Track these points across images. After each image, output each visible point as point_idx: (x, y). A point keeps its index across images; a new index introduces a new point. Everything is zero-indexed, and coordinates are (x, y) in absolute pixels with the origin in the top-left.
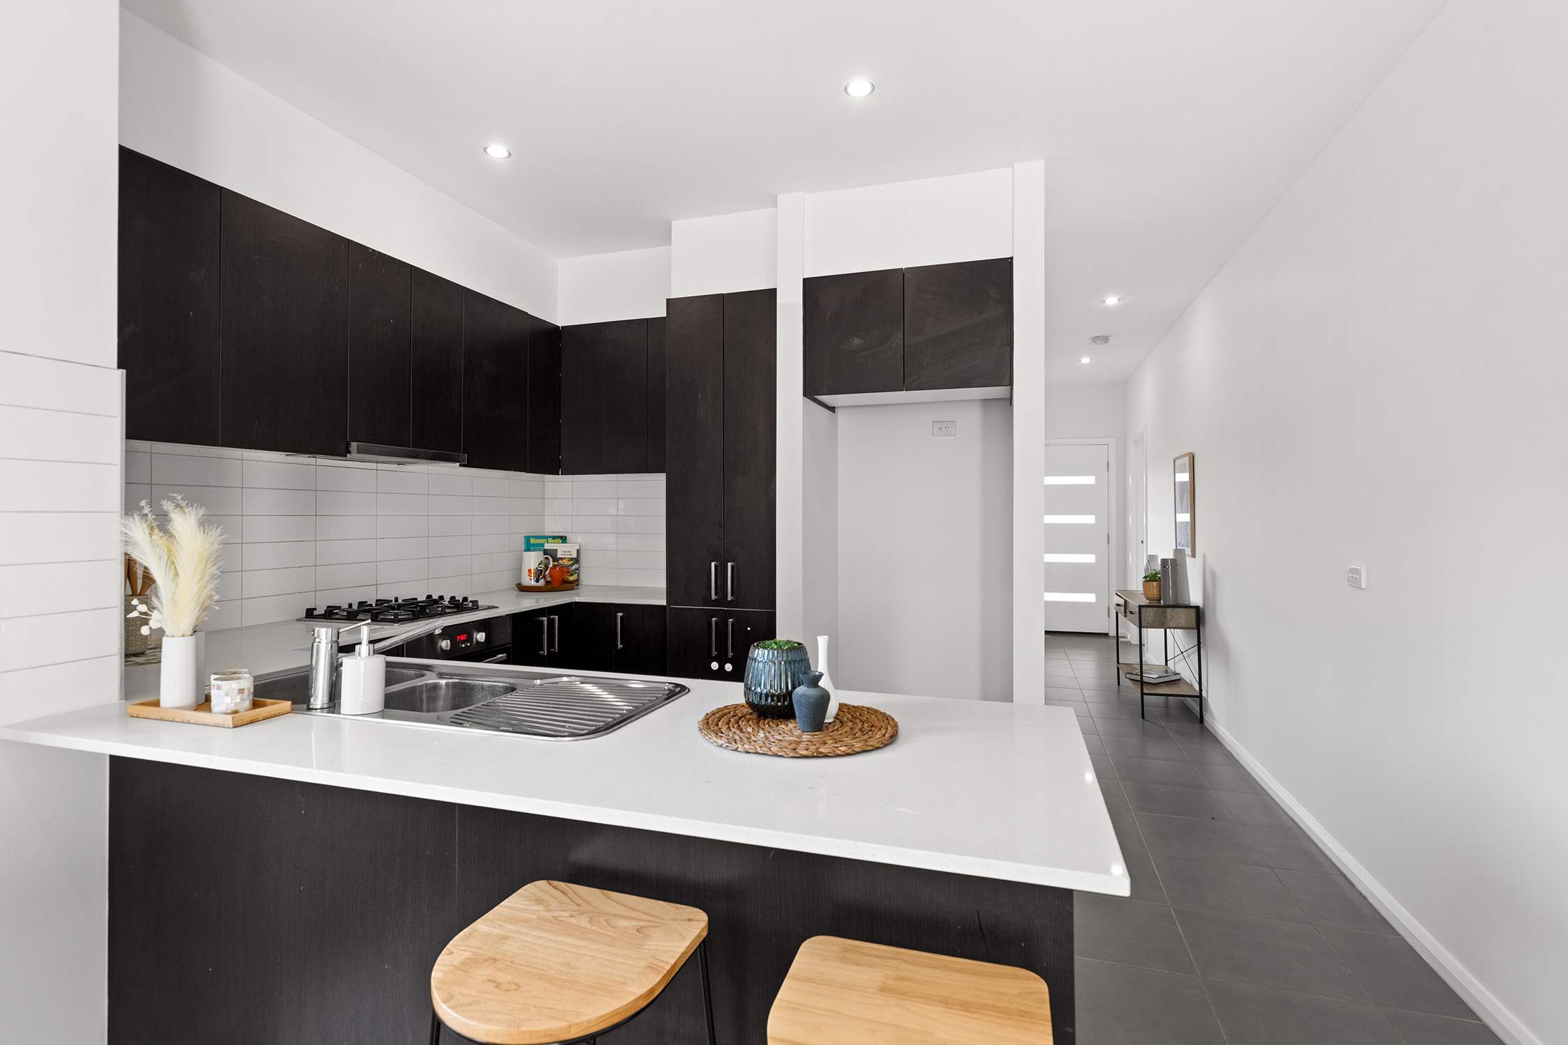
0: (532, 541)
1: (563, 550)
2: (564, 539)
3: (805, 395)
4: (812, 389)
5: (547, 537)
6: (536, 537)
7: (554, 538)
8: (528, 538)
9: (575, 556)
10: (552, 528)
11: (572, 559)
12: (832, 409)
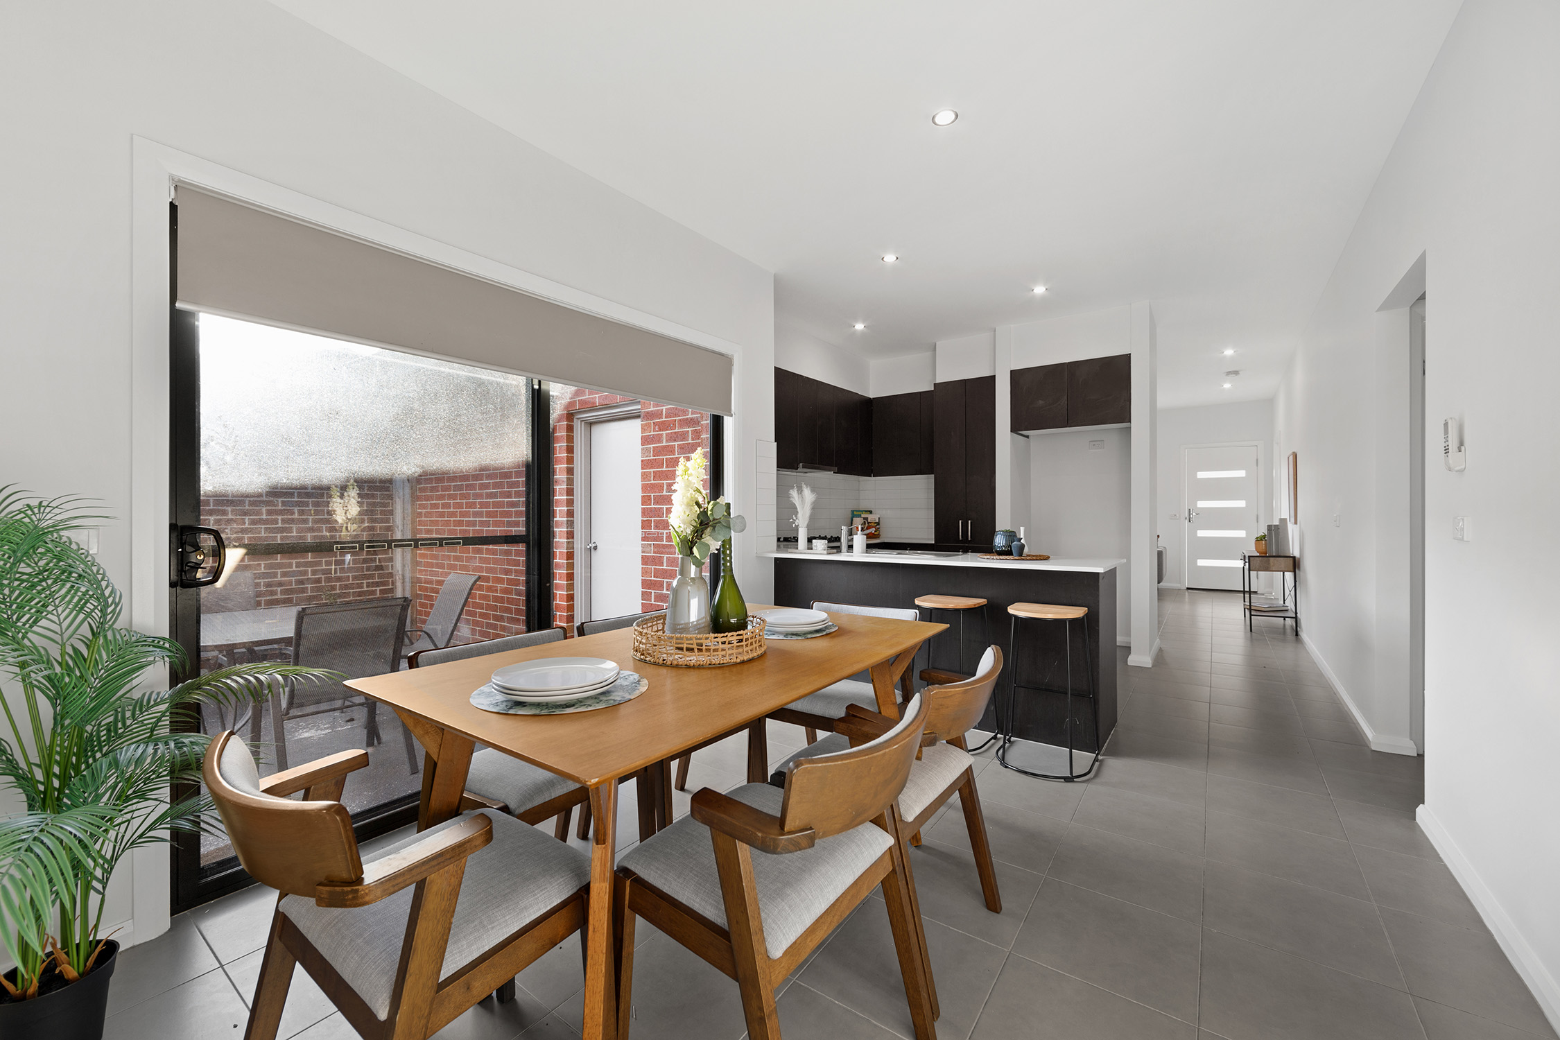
0: (855, 513)
1: (871, 518)
2: (871, 512)
3: (1011, 431)
4: (1016, 427)
5: (862, 511)
6: (857, 511)
7: (866, 511)
8: (853, 511)
9: (877, 521)
10: (863, 506)
11: (876, 523)
12: (1027, 437)
